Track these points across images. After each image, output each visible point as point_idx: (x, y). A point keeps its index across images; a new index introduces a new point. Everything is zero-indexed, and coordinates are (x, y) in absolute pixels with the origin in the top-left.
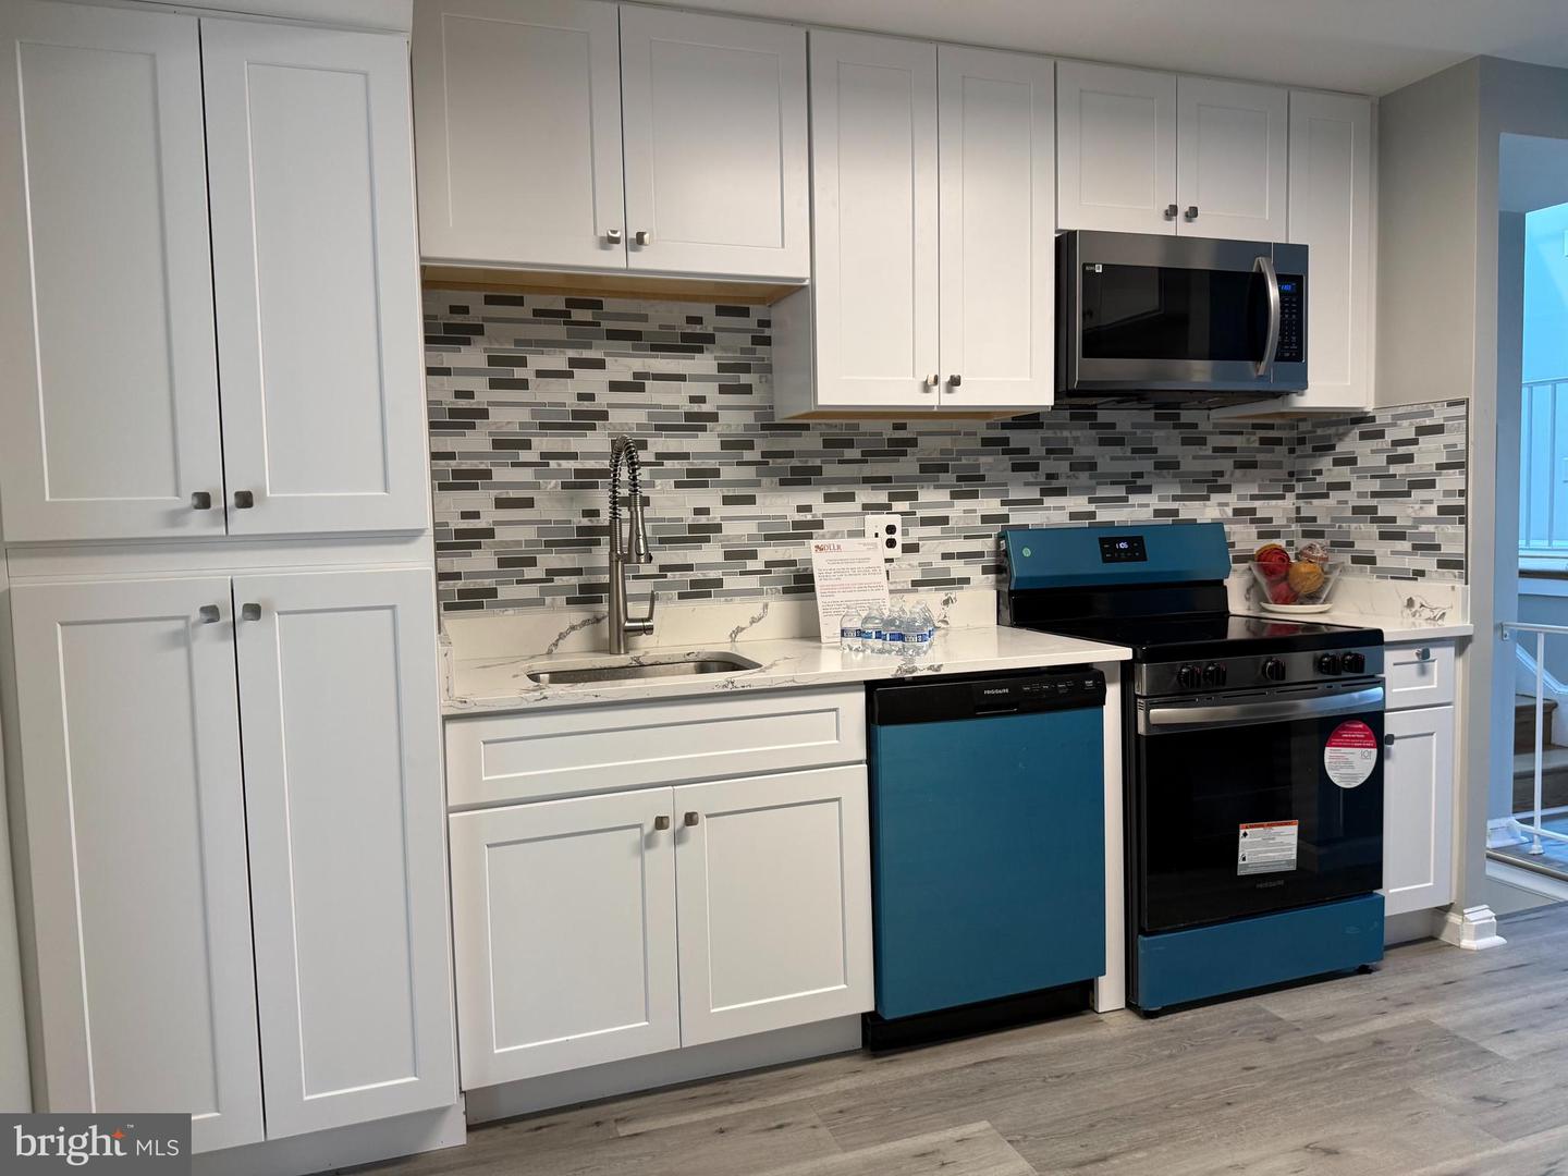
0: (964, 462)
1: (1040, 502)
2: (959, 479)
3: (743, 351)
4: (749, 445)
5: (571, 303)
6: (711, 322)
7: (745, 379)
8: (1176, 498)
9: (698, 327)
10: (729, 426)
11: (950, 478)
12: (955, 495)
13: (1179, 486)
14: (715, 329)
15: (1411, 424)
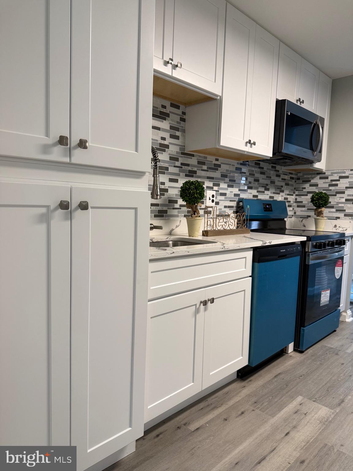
0: (231, 175)
1: (247, 191)
2: (230, 180)
3: (177, 122)
4: (177, 160)
6: (169, 109)
7: (178, 133)
8: (274, 193)
9: (165, 110)
10: (172, 151)
11: (227, 180)
12: (229, 186)
13: (274, 189)
14: (170, 112)
15: (338, 175)
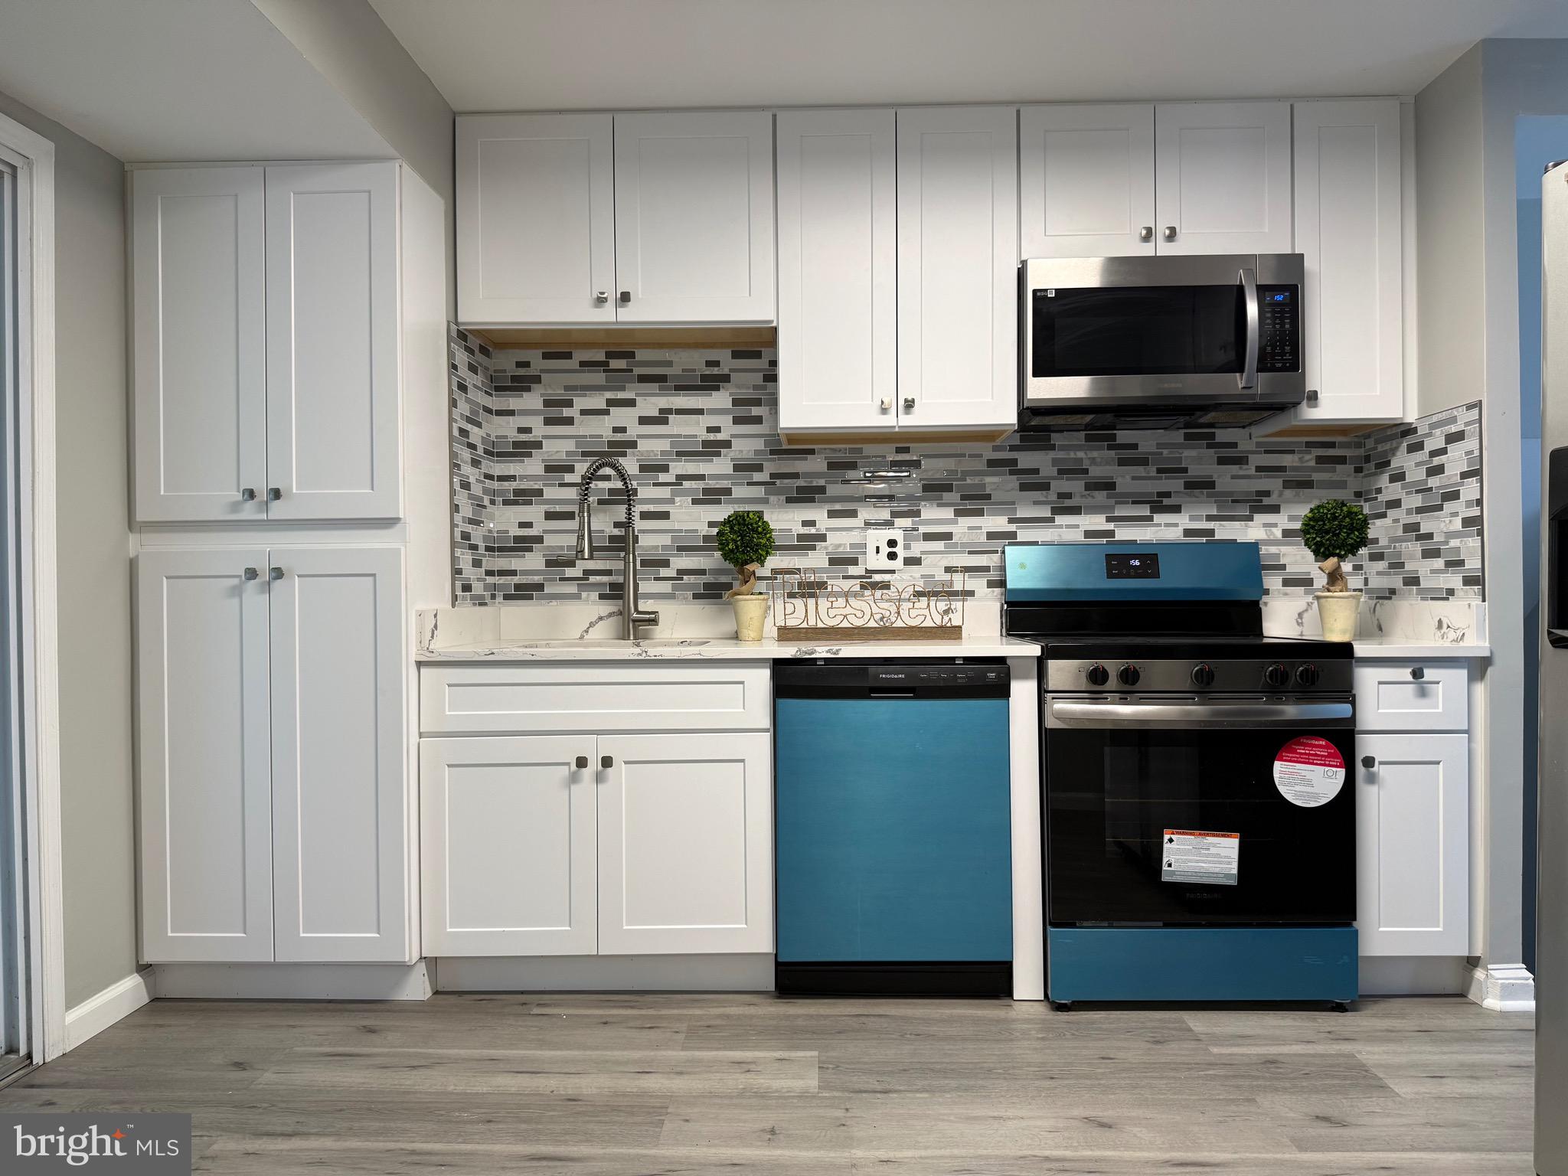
0: (969, 481)
1: (1052, 520)
2: (963, 497)
4: (759, 468)
5: (610, 355)
6: (727, 363)
8: (1210, 518)
9: (716, 369)
10: (742, 451)
11: (954, 496)
12: (959, 513)
13: (1215, 505)
14: (731, 370)
15: (1442, 432)
